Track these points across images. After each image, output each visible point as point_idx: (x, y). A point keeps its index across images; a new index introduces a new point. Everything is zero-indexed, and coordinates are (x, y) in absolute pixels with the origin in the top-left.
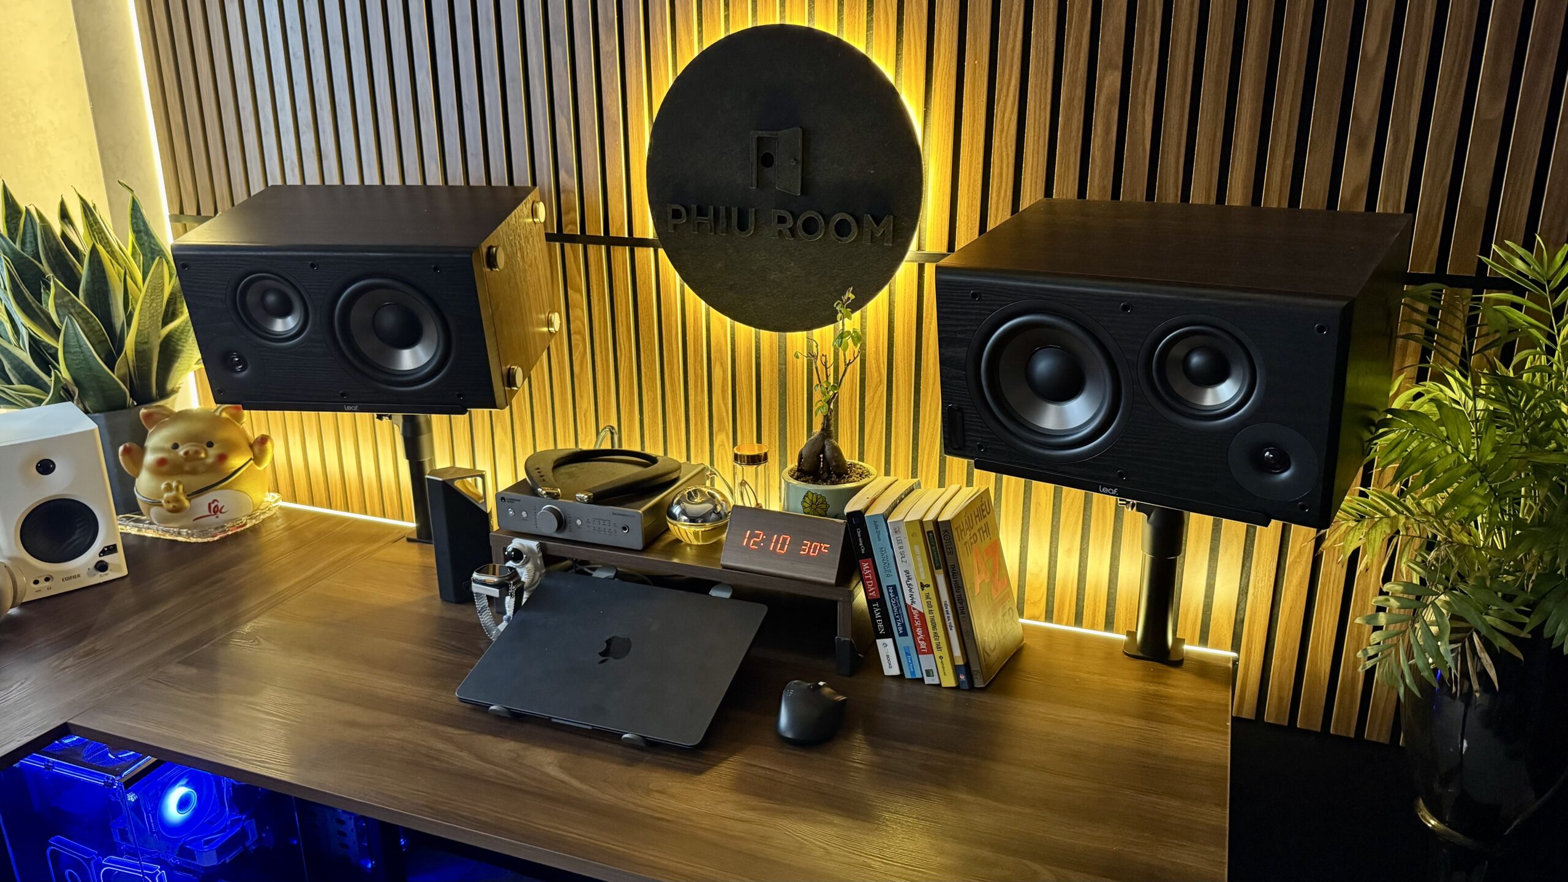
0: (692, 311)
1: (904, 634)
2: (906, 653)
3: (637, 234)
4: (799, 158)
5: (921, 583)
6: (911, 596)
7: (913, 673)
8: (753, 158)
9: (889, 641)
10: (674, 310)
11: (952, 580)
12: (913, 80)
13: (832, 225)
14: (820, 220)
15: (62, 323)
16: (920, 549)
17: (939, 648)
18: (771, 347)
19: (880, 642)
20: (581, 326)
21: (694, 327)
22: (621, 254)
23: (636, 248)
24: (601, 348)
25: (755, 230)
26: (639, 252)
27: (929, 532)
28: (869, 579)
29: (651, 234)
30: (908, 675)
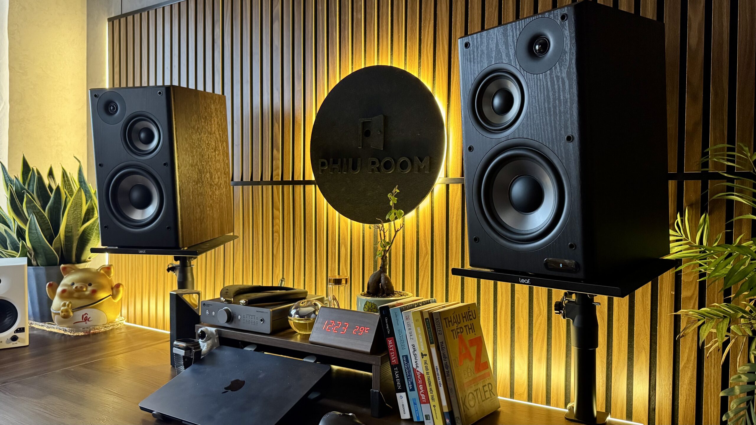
0: (331, 217)
1: (412, 390)
2: (414, 403)
3: (307, 179)
4: (382, 130)
5: (422, 353)
6: (416, 362)
7: (418, 418)
8: (360, 132)
9: (404, 394)
10: (322, 217)
11: (442, 352)
12: (441, 88)
13: (399, 164)
14: (392, 162)
15: (29, 217)
16: (421, 330)
17: (433, 399)
18: (370, 236)
19: (398, 395)
20: (278, 228)
21: (332, 225)
22: (299, 189)
23: (306, 186)
24: (287, 240)
25: (360, 170)
26: (308, 187)
27: (426, 319)
28: (392, 351)
29: (313, 178)
30: (415, 420)
